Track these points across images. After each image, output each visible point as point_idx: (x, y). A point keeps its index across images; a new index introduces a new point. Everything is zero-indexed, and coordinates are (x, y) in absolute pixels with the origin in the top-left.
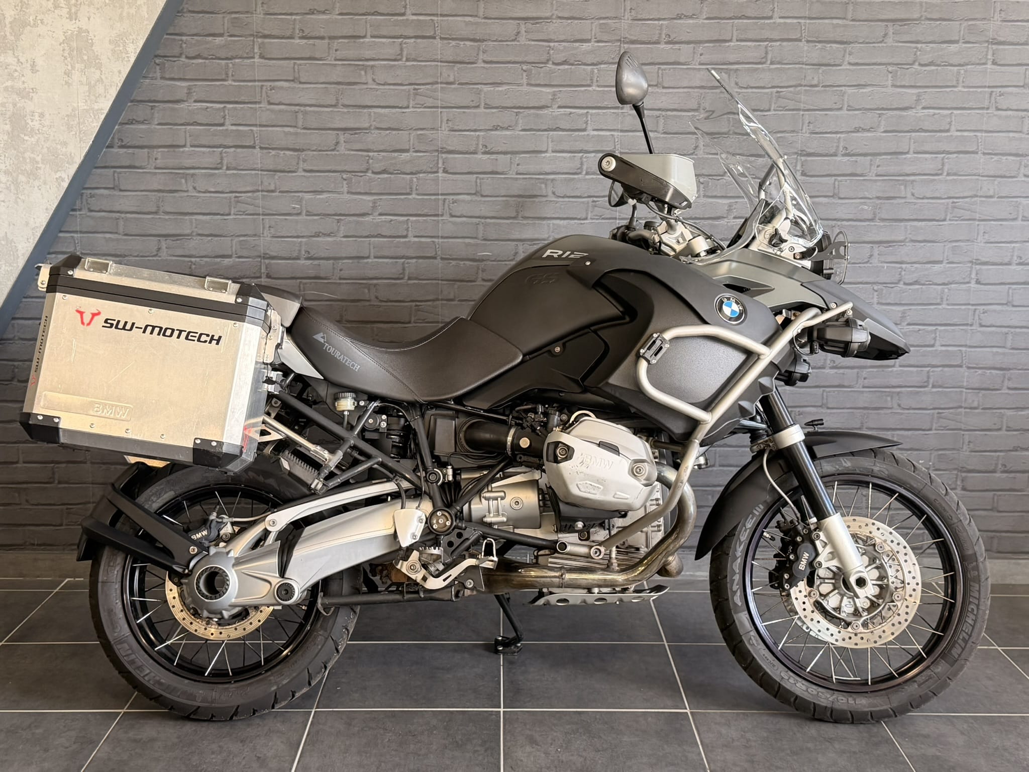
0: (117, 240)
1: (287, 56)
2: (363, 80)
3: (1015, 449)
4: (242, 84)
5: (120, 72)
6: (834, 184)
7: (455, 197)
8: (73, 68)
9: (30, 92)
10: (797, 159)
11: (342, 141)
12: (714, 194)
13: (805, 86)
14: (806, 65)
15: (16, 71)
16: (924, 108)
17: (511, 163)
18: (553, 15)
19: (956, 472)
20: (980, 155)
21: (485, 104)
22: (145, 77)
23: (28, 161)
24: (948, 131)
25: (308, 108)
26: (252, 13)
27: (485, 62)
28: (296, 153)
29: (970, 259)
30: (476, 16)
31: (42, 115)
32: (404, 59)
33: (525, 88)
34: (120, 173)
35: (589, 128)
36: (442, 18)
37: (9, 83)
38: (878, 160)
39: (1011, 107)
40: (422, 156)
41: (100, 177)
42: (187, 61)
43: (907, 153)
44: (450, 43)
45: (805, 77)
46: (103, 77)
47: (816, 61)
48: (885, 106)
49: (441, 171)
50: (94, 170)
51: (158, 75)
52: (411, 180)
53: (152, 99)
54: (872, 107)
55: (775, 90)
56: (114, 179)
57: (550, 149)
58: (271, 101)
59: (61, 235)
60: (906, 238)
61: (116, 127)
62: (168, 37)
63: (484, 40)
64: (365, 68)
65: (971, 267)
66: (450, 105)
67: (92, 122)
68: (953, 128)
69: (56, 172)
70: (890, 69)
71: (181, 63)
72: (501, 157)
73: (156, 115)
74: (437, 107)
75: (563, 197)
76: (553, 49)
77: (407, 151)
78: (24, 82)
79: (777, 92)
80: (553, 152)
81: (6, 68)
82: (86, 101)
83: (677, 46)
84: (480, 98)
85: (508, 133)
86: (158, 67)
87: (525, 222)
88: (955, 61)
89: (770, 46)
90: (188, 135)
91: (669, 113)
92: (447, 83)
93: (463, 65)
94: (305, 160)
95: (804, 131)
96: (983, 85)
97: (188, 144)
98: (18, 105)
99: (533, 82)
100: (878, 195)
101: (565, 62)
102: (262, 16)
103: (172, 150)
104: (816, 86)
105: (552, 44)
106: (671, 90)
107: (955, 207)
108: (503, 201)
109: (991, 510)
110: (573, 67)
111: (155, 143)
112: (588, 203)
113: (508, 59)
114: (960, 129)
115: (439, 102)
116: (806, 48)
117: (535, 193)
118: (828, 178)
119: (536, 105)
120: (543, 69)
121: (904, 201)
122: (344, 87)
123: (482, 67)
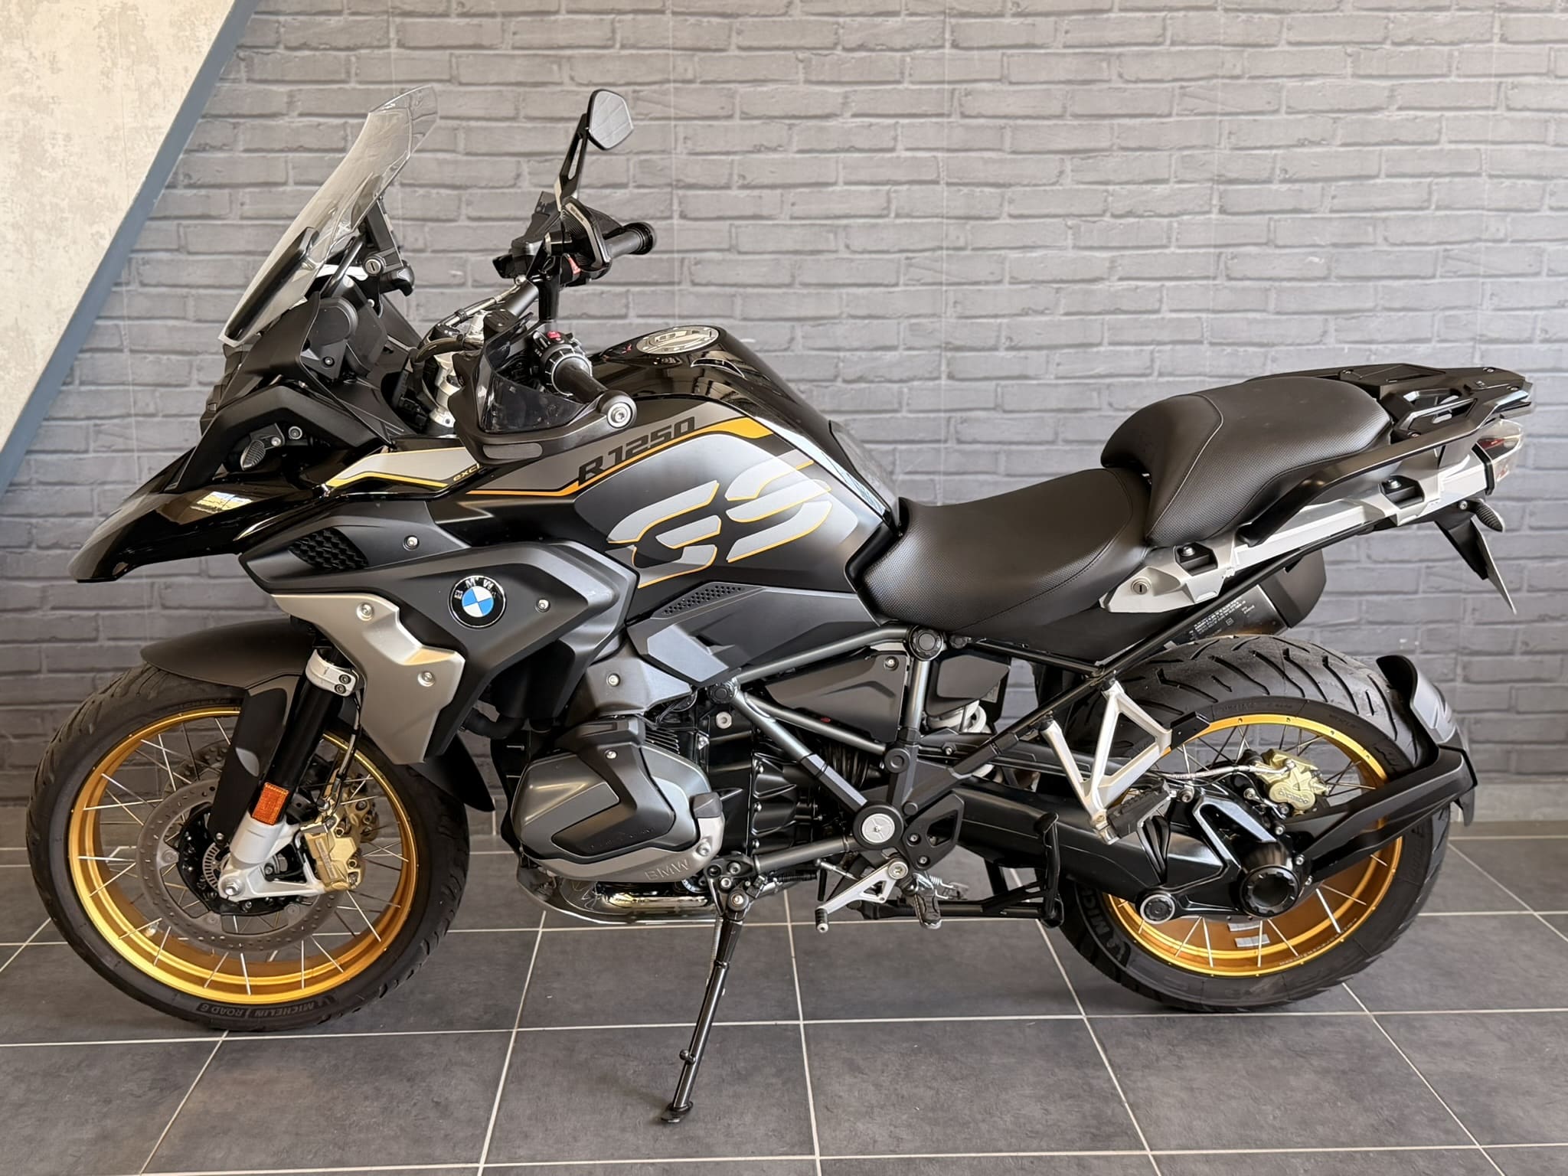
0: (185, 329)
1: (439, 43)
2: (556, 79)
3: (1542, 619)
4: (371, 87)
5: (186, 70)
6: (1269, 225)
7: (699, 256)
8: (114, 64)
9: (48, 103)
10: (1212, 188)
11: (525, 173)
12: (1089, 244)
13: (1223, 77)
14: (1224, 45)
15: (27, 70)
16: (1400, 109)
17: (782, 202)
19: (1453, 655)
20: (1484, 178)
21: (743, 113)
22: (222, 79)
23: (48, 208)
24: (1436, 143)
25: (473, 123)
27: (740, 48)
28: (455, 192)
29: (1471, 335)
31: (68, 138)
32: (618, 45)
33: (803, 88)
34: (188, 226)
35: (900, 146)
37: (17, 90)
38: (1333, 188)
39: (1529, 106)
40: (645, 194)
41: (158, 233)
42: (287, 53)
43: (1377, 176)
44: (686, 20)
45: (1223, 63)
46: (161, 77)
47: (1239, 40)
48: (1342, 107)
49: (676, 215)
50: (148, 223)
51: (243, 75)
53: (234, 113)
54: (1322, 108)
55: (1177, 84)
56: (179, 237)
57: (841, 180)
59: (99, 322)
60: (1377, 305)
61: (181, 156)
62: (257, 17)
63: (738, 16)
64: (558, 60)
65: (1474, 347)
66: (687, 115)
67: (146, 146)
68: (1444, 138)
69: (91, 224)
70: (1350, 50)
71: (279, 57)
72: (766, 192)
73: (241, 137)
74: (668, 118)
75: (862, 252)
76: (843, 28)
77: (624, 186)
78: (39, 88)
79: (1182, 87)
80: (847, 183)
81: (12, 67)
82: (136, 116)
83: (1029, 20)
84: (733, 104)
85: (776, 156)
86: (243, 65)
87: (805, 291)
88: (1446, 37)
89: (1171, 18)
90: (290, 166)
91: (1020, 122)
92: (684, 82)
93: (707, 54)
94: (469, 203)
95: (1222, 146)
96: (1487, 72)
97: (291, 181)
98: (32, 122)
99: (814, 78)
100: (1335, 240)
101: (861, 47)
103: (266, 189)
104: (1238, 77)
105: (841, 20)
106: (1022, 87)
107: (1448, 257)
108: (773, 260)
109: (1507, 710)
110: (874, 54)
111: (241, 179)
112: (899, 260)
113: (776, 43)
114: (1454, 139)
115: (672, 110)
116: (1223, 20)
117: (820, 247)
118: (1258, 217)
119: (819, 112)
120: (828, 58)
121: (1371, 249)
122: (527, 89)
123: (736, 56)
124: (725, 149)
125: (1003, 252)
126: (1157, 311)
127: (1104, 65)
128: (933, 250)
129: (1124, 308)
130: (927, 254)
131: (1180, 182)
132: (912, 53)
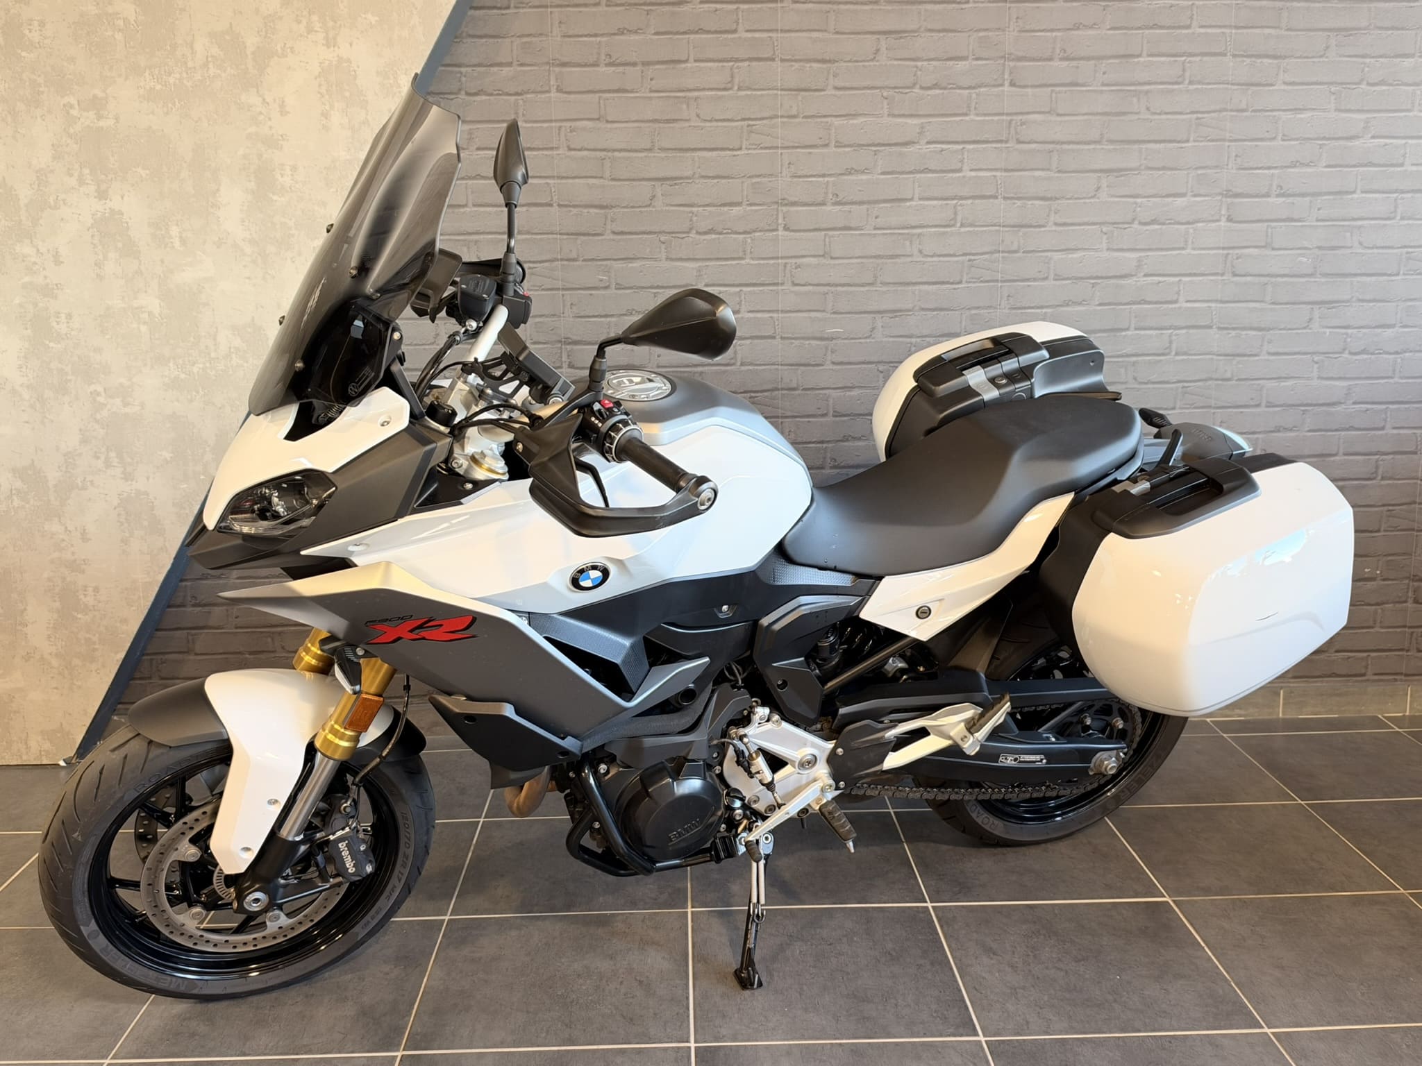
1: (590, 88)
4: (535, 125)
6: (1267, 232)
7: (799, 261)
8: (332, 107)
9: (279, 140)
10: (1221, 200)
11: (659, 194)
12: (1120, 246)
13: (1231, 110)
14: (1232, 84)
15: (261, 113)
16: (1373, 137)
17: (868, 215)
18: (920, 28)
19: (1407, 581)
21: (837, 142)
23: (278, 226)
24: (1401, 165)
25: (617, 154)
26: (547, 36)
27: (836, 88)
28: (602, 211)
30: (826, 31)
31: (294, 169)
32: (736, 88)
33: (886, 121)
35: (965, 167)
36: (782, 35)
37: (252, 129)
38: (1318, 201)
40: (756, 211)
42: (467, 98)
43: (1354, 192)
44: (792, 66)
45: (1231, 99)
46: (369, 118)
47: (1244, 80)
48: (1327, 136)
49: (781, 228)
52: (745, 242)
54: (1311, 136)
55: (1194, 116)
57: (916, 196)
58: (572, 146)
60: (1352, 297)
62: (443, 68)
63: (835, 61)
64: (687, 100)
66: (791, 144)
68: (1408, 162)
70: (1333, 89)
71: (460, 101)
72: (854, 206)
74: (777, 148)
75: (932, 256)
76: (921, 70)
77: (739, 204)
79: (1198, 119)
80: (920, 199)
81: (249, 110)
83: (1074, 63)
84: (830, 135)
85: (864, 177)
87: (885, 289)
88: (1411, 79)
89: (1190, 62)
90: (469, 191)
91: (1066, 147)
92: (789, 117)
93: (807, 94)
94: (613, 220)
95: (1230, 166)
97: (470, 204)
98: (265, 156)
99: (896, 112)
100: (1319, 245)
101: (935, 86)
102: (559, 39)
104: (1244, 110)
105: (919, 64)
106: (1067, 118)
107: (1408, 259)
108: (858, 263)
110: (946, 92)
112: (963, 262)
113: (866, 84)
114: (1415, 162)
115: (779, 140)
116: (1231, 64)
117: (899, 252)
118: (1259, 225)
119: (900, 141)
120: (908, 95)
121: (1349, 251)
122: (661, 125)
123: (832, 95)
124: (823, 172)
125: (1048, 254)
126: (1176, 302)
127: (1135, 100)
128: (991, 253)
129: (1148, 299)
130: (986, 256)
131: (1195, 196)
132: (977, 91)
